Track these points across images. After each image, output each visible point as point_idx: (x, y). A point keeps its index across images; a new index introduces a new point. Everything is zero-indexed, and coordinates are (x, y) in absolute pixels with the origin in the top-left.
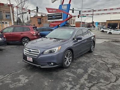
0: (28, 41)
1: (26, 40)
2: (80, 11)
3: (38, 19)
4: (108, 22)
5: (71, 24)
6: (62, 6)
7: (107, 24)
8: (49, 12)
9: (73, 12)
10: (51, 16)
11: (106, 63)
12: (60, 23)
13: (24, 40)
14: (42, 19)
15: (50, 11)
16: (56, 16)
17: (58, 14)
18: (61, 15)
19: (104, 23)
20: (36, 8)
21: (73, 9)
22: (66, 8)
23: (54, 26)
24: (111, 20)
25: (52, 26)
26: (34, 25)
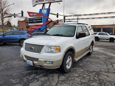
3: (26, 23)
6: (43, 10)
8: (30, 16)
10: (32, 20)
12: (40, 27)
15: (31, 14)
16: (37, 20)
17: (39, 18)
18: (41, 19)
21: (58, 14)
23: (35, 29)
24: (95, 25)
25: (33, 30)
26: (22, 29)
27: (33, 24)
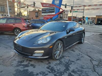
0: (19, 32)
1: (18, 30)
2: (72, 7)
4: (97, 17)
5: (64, 18)
6: (55, 1)
7: (96, 19)
8: (43, 6)
9: (66, 7)
10: (45, 10)
11: (92, 59)
12: (52, 17)
13: (16, 31)
14: (39, 13)
15: (44, 5)
16: (49, 10)
17: (51, 8)
18: (54, 9)
19: (94, 18)
20: (33, 4)
21: (66, 4)
22: (59, 3)
23: (47, 19)
25: (45, 19)
26: (32, 18)
27: (46, 14)
